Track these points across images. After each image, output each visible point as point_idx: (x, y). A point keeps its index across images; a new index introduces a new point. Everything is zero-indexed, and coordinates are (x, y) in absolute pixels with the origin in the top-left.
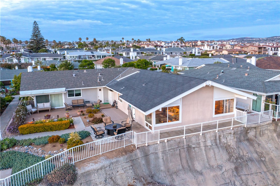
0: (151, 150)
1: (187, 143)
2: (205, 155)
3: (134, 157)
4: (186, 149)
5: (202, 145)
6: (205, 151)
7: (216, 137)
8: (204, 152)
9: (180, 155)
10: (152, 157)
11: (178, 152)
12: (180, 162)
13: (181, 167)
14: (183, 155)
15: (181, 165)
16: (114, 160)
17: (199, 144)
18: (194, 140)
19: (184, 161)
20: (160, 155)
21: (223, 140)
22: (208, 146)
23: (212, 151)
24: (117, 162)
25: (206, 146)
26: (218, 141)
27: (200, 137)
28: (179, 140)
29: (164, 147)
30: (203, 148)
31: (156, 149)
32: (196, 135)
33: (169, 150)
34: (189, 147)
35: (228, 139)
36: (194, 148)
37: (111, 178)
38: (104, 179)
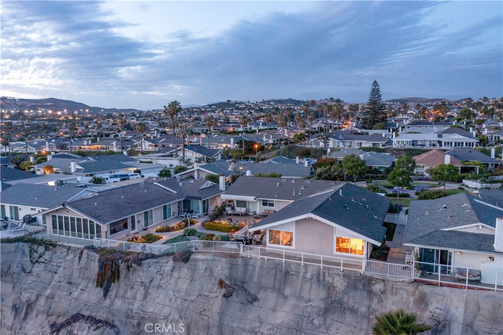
0: (251, 262)
1: (286, 267)
2: (300, 284)
3: (235, 263)
4: (283, 273)
5: (301, 274)
6: (302, 281)
7: (319, 272)
8: (300, 282)
9: (275, 275)
10: (250, 268)
11: (274, 272)
12: (273, 281)
13: (272, 286)
14: (279, 276)
15: (272, 284)
16: (218, 258)
17: (299, 273)
18: (293, 267)
19: (277, 282)
20: (257, 269)
21: (328, 279)
22: (306, 278)
23: (309, 284)
24: (219, 260)
25: (304, 277)
26: (321, 278)
27: (301, 267)
28: (278, 262)
29: (263, 264)
30: (301, 278)
31: (256, 263)
32: (297, 264)
33: (266, 268)
34: (287, 273)
35: (335, 280)
36: (292, 275)
37: (211, 269)
38: (205, 268)
